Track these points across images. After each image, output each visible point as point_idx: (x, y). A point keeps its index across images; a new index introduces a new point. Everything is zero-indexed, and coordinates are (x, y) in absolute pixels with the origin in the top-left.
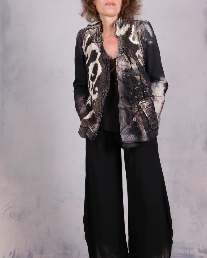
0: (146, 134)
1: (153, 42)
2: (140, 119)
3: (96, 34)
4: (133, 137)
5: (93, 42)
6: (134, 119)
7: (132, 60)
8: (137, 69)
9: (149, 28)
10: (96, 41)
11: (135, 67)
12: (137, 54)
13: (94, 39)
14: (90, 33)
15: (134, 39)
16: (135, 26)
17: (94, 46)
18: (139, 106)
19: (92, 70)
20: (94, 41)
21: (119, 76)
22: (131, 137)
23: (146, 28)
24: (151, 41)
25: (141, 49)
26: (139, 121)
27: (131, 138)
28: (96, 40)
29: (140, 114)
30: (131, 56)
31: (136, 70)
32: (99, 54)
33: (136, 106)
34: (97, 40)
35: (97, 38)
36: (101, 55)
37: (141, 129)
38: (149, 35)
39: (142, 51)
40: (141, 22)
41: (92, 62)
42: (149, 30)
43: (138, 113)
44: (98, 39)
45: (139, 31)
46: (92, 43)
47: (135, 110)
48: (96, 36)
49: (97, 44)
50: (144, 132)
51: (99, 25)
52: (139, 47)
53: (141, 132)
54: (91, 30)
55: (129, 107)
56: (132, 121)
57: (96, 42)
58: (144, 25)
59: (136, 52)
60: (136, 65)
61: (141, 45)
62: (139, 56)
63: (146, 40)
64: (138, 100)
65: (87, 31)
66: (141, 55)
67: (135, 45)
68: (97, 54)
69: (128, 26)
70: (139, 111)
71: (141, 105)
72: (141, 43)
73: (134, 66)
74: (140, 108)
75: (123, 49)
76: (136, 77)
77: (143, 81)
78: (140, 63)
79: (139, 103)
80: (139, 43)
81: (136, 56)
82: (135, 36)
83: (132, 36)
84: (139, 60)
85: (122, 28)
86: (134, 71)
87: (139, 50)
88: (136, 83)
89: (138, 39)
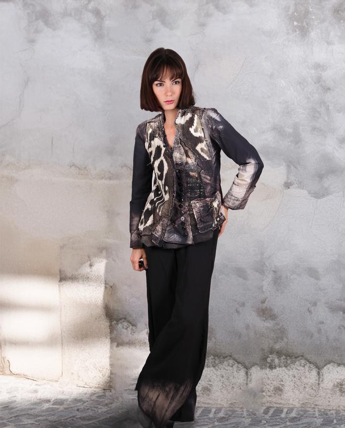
0: (191, 237)
1: (224, 126)
2: (189, 219)
3: (159, 128)
6: (183, 218)
7: (190, 154)
12: (198, 148)
14: (151, 127)
15: (196, 131)
16: (198, 116)
17: (157, 142)
18: (190, 206)
19: (157, 169)
20: (157, 135)
23: (209, 115)
24: (221, 125)
25: (206, 140)
26: (187, 221)
28: (159, 135)
29: (190, 214)
30: (190, 150)
31: (193, 166)
32: (163, 149)
33: (187, 204)
36: (165, 150)
37: (188, 230)
38: (215, 121)
40: (204, 110)
41: (157, 160)
42: (214, 115)
43: (188, 212)
44: (160, 133)
45: (203, 120)
46: (155, 138)
47: (185, 208)
48: (159, 130)
49: (160, 139)
50: (191, 235)
51: (161, 117)
52: (203, 139)
53: (188, 234)
54: (152, 123)
56: (179, 220)
59: (196, 145)
60: (193, 161)
61: (207, 136)
62: (202, 150)
64: (191, 199)
65: (148, 124)
66: (205, 148)
67: (196, 138)
68: (161, 149)
69: (189, 115)
70: (189, 210)
71: (193, 205)
72: (206, 134)
73: (191, 161)
74: (190, 208)
75: (180, 139)
76: (191, 173)
77: (204, 178)
78: (203, 157)
79: (191, 202)
80: (203, 135)
81: (197, 150)
82: (198, 127)
83: (194, 127)
84: (202, 154)
85: (184, 116)
86: (189, 166)
87: (202, 143)
88: (189, 180)
89: (201, 130)
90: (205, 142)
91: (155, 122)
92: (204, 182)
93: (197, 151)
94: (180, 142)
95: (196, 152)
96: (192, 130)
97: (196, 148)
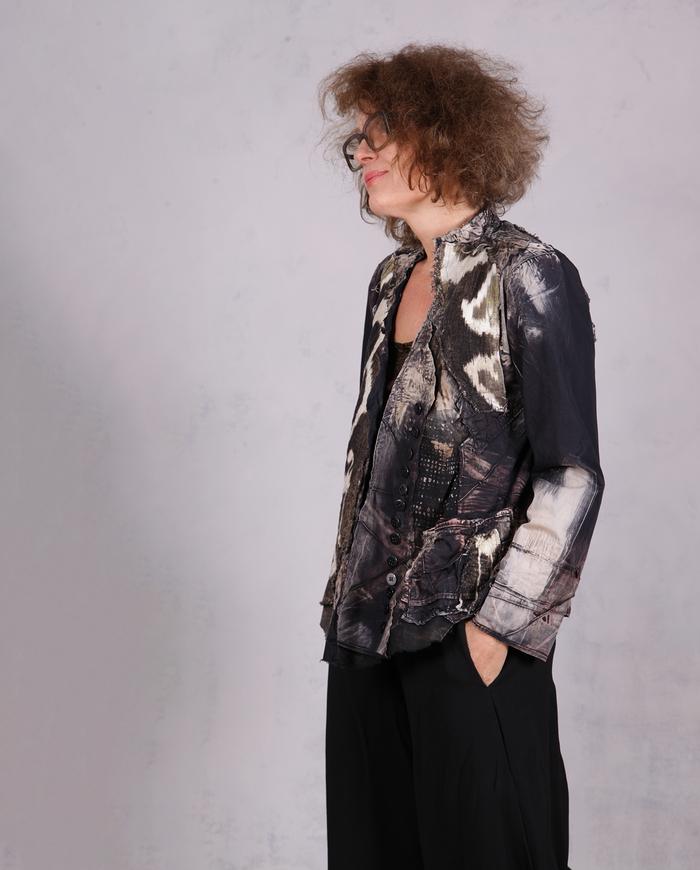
1: (544, 333)
4: (363, 632)
5: (386, 298)
6: (392, 578)
7: (446, 381)
8: (449, 418)
9: (536, 281)
10: (394, 294)
11: (447, 411)
12: (471, 369)
15: (479, 314)
20: (391, 292)
21: (394, 418)
23: (518, 281)
24: (538, 327)
25: (502, 353)
30: (447, 369)
31: (445, 422)
33: (411, 537)
38: (531, 306)
40: (516, 256)
42: (533, 287)
46: (383, 300)
47: (405, 549)
49: (391, 305)
50: (389, 627)
52: (494, 344)
53: (386, 626)
57: (393, 298)
58: (516, 268)
59: (468, 358)
60: (451, 406)
61: (505, 339)
62: (483, 376)
63: (522, 321)
64: (426, 523)
66: (494, 376)
67: (474, 335)
71: (427, 542)
72: (505, 332)
73: (446, 406)
75: (434, 330)
76: (436, 443)
77: (471, 462)
78: (483, 399)
80: (496, 334)
81: (466, 375)
82: (488, 302)
83: (477, 302)
84: (480, 388)
85: (466, 260)
86: (436, 421)
87: (487, 356)
88: (430, 463)
89: (496, 316)
90: (496, 356)
92: (466, 473)
93: (466, 379)
94: (430, 337)
95: (461, 380)
96: (467, 309)
97: (465, 368)
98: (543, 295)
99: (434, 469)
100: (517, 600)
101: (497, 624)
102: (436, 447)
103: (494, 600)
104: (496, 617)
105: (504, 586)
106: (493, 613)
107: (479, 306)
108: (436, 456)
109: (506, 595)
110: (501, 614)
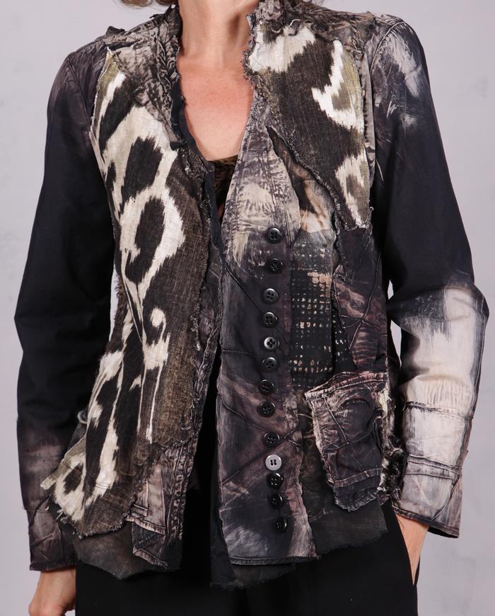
0: (306, 527)
1: (419, 121)
2: (299, 462)
3: (153, 68)
4: (247, 538)
5: (139, 105)
6: (275, 462)
7: (313, 193)
8: (329, 241)
9: (406, 55)
10: (151, 99)
11: (323, 231)
12: (342, 174)
13: (142, 91)
14: (123, 66)
15: (339, 104)
16: (348, 48)
17: (143, 123)
19: (134, 234)
20: (145, 98)
22: (238, 537)
24: (412, 113)
25: (369, 150)
26: (291, 470)
27: (240, 546)
28: (153, 96)
29: (304, 444)
30: (314, 177)
31: (325, 246)
32: (168, 156)
34: (156, 94)
35: (156, 87)
36: (179, 164)
37: (293, 506)
39: (370, 162)
40: (372, 27)
41: (134, 196)
42: (405, 64)
44: (160, 88)
46: (134, 109)
47: (282, 419)
48: (154, 76)
49: (156, 113)
50: (302, 520)
52: (359, 140)
53: (291, 520)
54: (125, 52)
55: (256, 402)
56: (256, 466)
57: (154, 104)
58: (383, 41)
59: (339, 162)
60: (327, 224)
61: (371, 132)
62: (351, 181)
63: (394, 107)
64: (307, 381)
65: (109, 53)
66: (361, 181)
67: (343, 130)
68: (156, 157)
69: (306, 37)
70: (301, 427)
71: (315, 406)
72: (371, 124)
73: (318, 226)
74: (307, 419)
75: (272, 134)
76: (315, 274)
78: (350, 213)
79: (308, 395)
80: (360, 127)
81: (337, 183)
83: (333, 89)
84: (348, 199)
85: (280, 39)
86: (311, 247)
87: (353, 157)
88: (306, 303)
89: (360, 104)
90: (363, 157)
91: (137, 44)
92: (345, 311)
93: (337, 188)
95: (333, 190)
96: (324, 99)
97: (337, 174)
98: (415, 74)
99: (313, 310)
100: (439, 471)
101: (426, 506)
102: (315, 280)
103: (415, 478)
104: (423, 497)
105: (421, 458)
106: (418, 494)
107: (337, 93)
108: (315, 291)
109: (426, 468)
110: (427, 493)
